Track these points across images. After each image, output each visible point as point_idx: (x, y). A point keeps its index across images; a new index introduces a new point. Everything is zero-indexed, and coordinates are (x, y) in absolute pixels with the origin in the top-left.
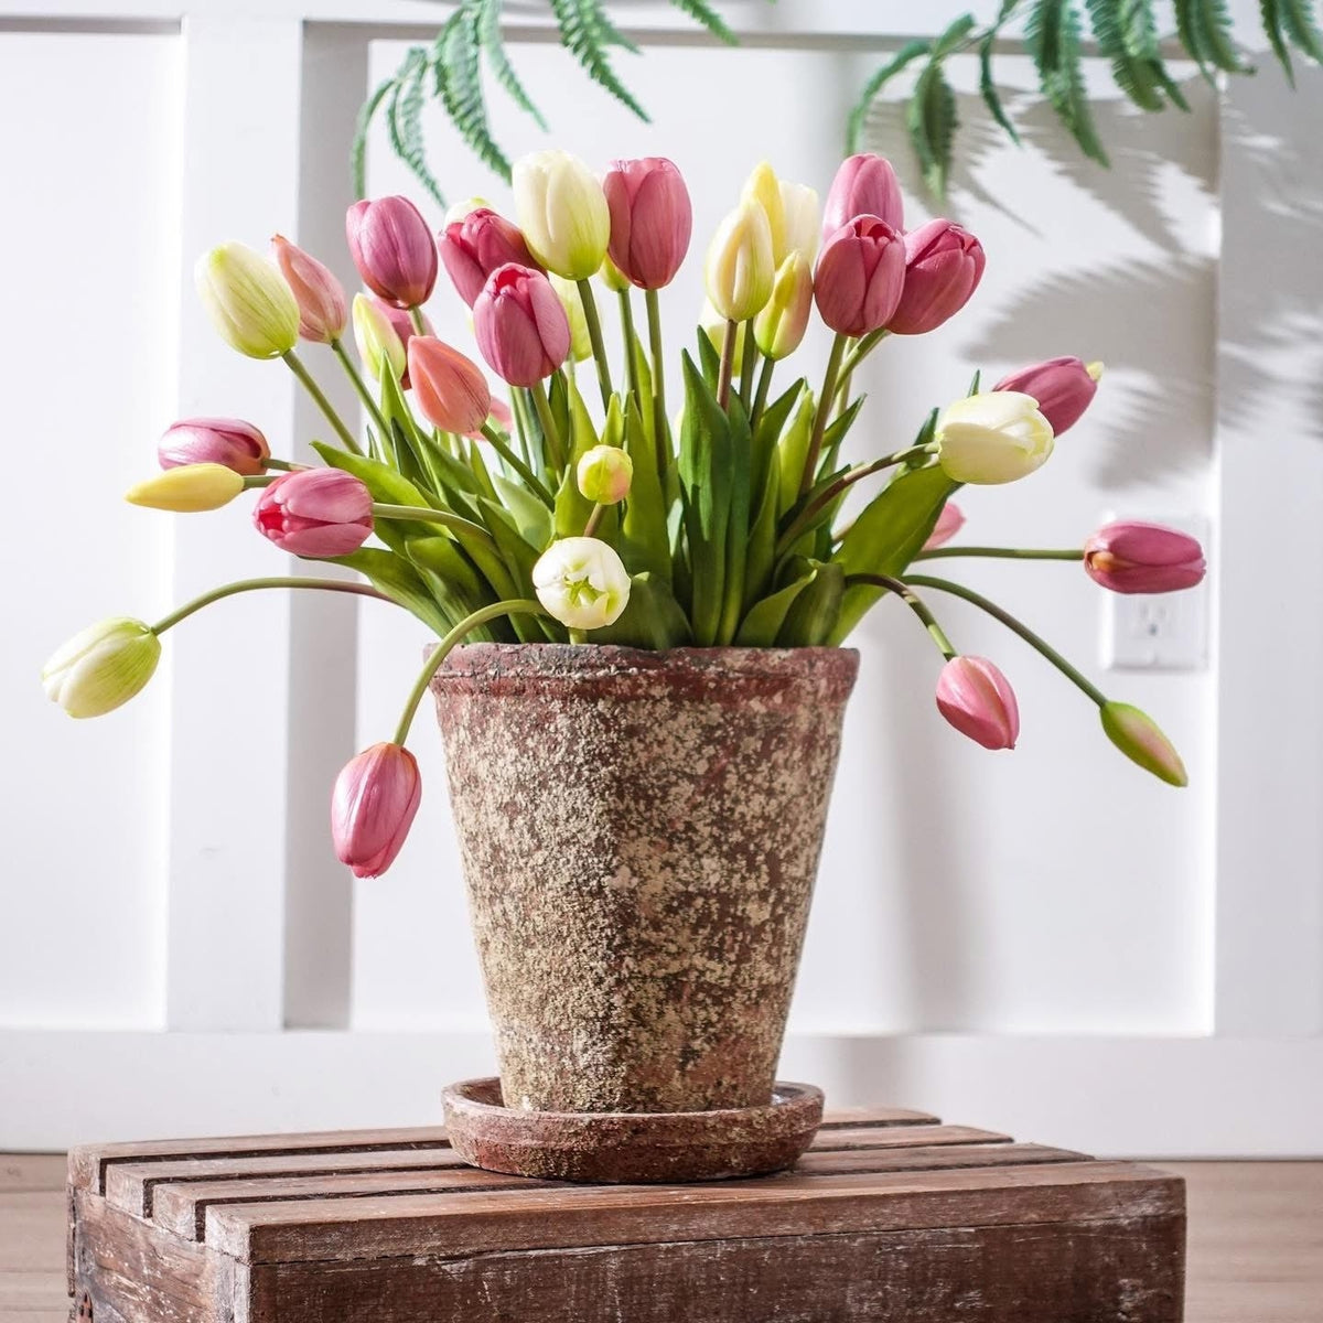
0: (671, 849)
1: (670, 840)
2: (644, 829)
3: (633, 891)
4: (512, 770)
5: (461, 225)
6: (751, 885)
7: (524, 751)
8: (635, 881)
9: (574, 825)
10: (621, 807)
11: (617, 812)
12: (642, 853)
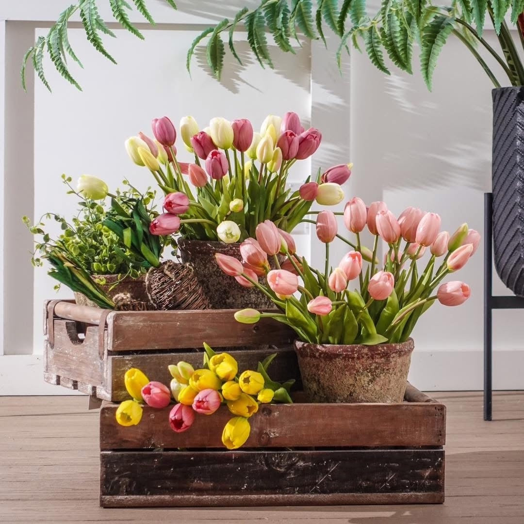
0: (243, 292)
1: (243, 290)
2: (236, 287)
3: (233, 303)
4: (202, 272)
5: (197, 135)
6: (263, 301)
7: (206, 267)
8: (234, 300)
9: (219, 286)
10: (230, 282)
11: (229, 283)
12: (236, 293)
